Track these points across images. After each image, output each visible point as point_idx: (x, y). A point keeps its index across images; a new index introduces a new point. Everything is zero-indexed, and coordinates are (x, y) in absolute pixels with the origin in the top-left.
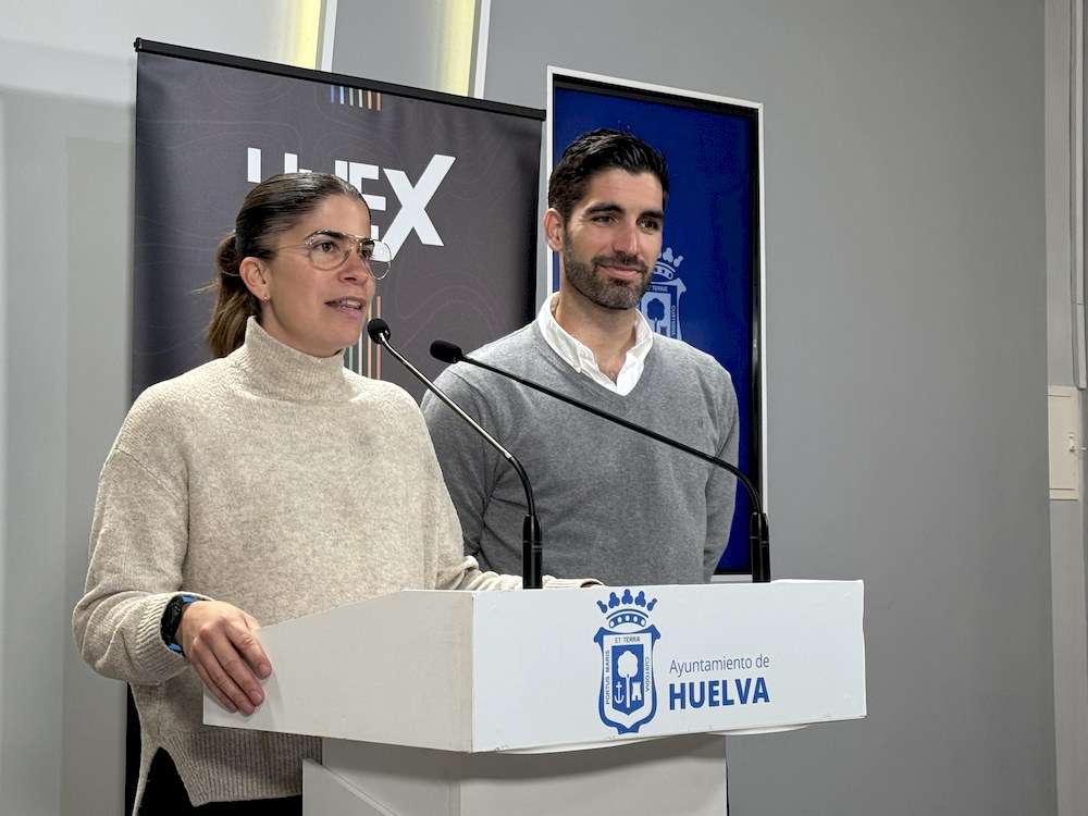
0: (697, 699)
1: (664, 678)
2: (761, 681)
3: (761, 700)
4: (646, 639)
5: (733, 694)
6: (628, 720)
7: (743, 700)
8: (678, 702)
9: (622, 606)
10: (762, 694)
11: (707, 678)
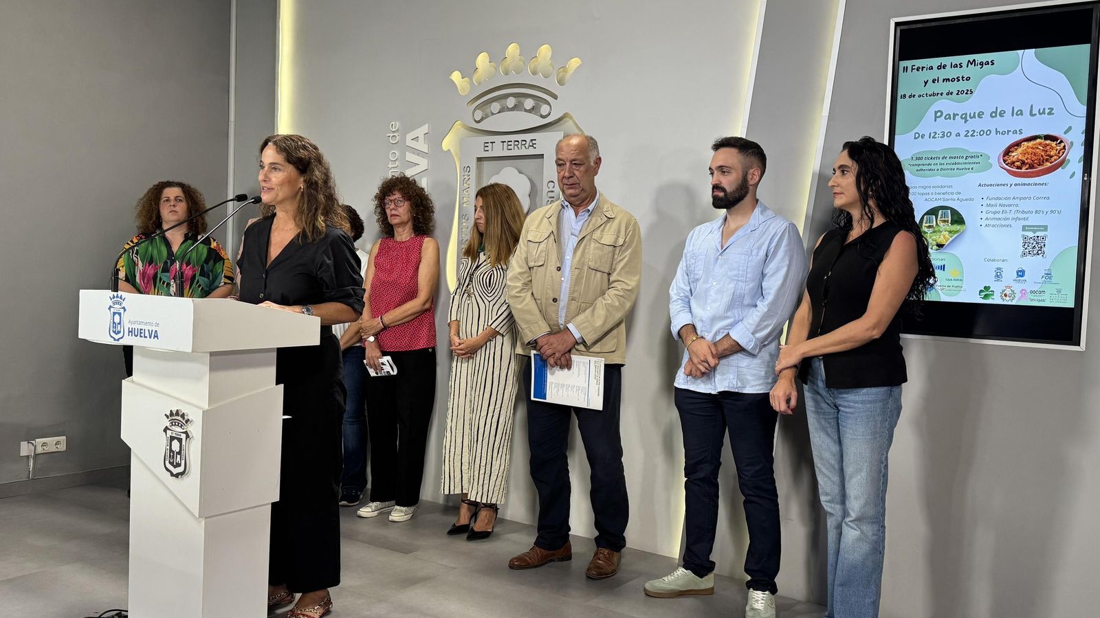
0: (136, 334)
1: (127, 326)
2: (156, 331)
3: (156, 338)
4: (122, 311)
5: (147, 334)
6: (117, 337)
7: (150, 337)
8: (130, 334)
9: (116, 299)
10: (156, 336)
11: (140, 327)
